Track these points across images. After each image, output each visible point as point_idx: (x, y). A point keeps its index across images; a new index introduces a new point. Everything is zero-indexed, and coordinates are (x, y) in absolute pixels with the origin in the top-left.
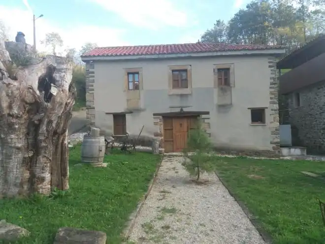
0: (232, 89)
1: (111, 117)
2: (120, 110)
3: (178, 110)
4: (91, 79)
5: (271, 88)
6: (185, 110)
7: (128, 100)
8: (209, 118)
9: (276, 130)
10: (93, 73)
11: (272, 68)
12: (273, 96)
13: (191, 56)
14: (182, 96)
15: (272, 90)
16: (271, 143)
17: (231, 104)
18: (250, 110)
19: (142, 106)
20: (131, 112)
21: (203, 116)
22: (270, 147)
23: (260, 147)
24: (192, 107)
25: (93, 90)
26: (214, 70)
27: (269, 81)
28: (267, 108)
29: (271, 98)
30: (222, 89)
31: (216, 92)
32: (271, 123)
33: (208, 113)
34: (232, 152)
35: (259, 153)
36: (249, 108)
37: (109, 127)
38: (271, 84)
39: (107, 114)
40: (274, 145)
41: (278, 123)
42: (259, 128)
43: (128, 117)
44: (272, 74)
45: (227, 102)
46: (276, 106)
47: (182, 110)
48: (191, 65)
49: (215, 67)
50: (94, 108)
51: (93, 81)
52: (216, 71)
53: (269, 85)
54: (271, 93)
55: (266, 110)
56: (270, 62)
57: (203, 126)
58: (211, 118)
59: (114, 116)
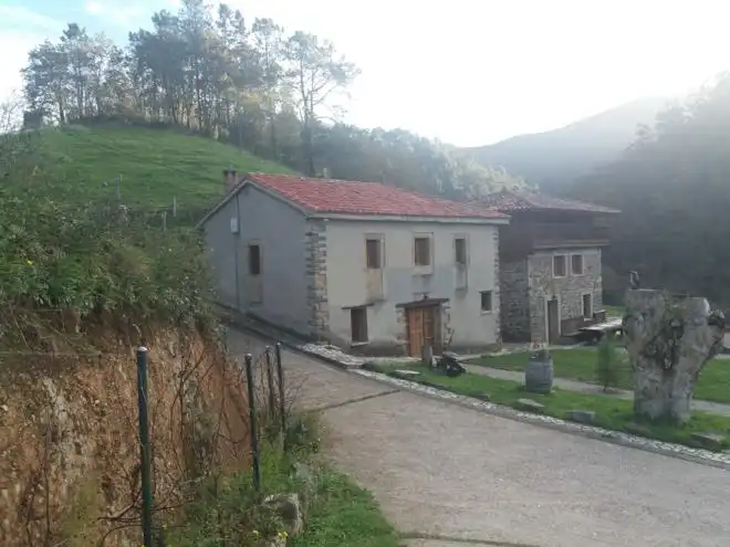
0: (468, 267)
1: (349, 313)
2: (357, 303)
3: (420, 298)
4: (321, 249)
5: (495, 265)
7: (368, 286)
8: (449, 307)
9: (498, 317)
10: (323, 239)
14: (425, 277)
15: (496, 268)
16: (495, 334)
17: (467, 287)
18: (481, 295)
19: (384, 294)
20: (371, 305)
21: (444, 305)
25: (325, 269)
26: (453, 241)
28: (492, 291)
29: (495, 279)
30: (459, 268)
31: (455, 271)
32: (495, 308)
33: (447, 300)
36: (480, 292)
37: (346, 333)
38: (495, 261)
39: (344, 309)
40: (496, 337)
41: (500, 308)
42: (487, 316)
43: (370, 312)
45: (464, 284)
46: (498, 289)
47: (425, 297)
48: (433, 233)
49: (453, 237)
50: (326, 301)
51: (325, 254)
52: (455, 243)
56: (495, 234)
57: (444, 318)
58: (452, 307)
59: (352, 311)
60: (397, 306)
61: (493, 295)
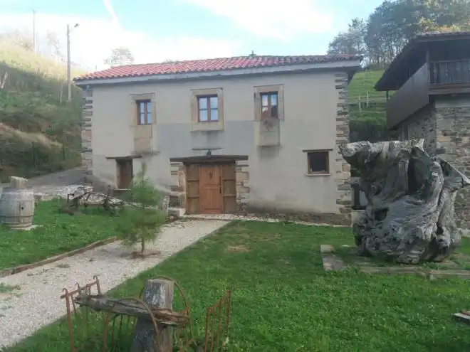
0: (281, 122)
1: (114, 163)
2: (125, 153)
3: (203, 154)
4: (88, 110)
5: (338, 120)
6: (214, 153)
7: (136, 140)
8: (247, 166)
9: (345, 183)
10: (91, 102)
11: (342, 90)
12: (342, 132)
13: (219, 75)
14: (209, 133)
15: (341, 123)
16: (338, 203)
17: (279, 145)
18: (306, 153)
19: (155, 148)
20: (140, 157)
21: (239, 162)
22: (335, 209)
23: (321, 208)
24: (224, 148)
25: (90, 125)
26: (255, 94)
27: (336, 109)
28: (332, 150)
29: (339, 135)
30: (266, 122)
31: (257, 126)
32: (338, 172)
33: (245, 158)
34: (280, 215)
35: (319, 217)
36: (304, 151)
37: (111, 178)
38: (338, 115)
39: (108, 158)
40: (342, 206)
41: (350, 174)
42: (320, 180)
43: (136, 164)
44: (340, 98)
45: (273, 141)
47: (209, 153)
48: (222, 89)
49: (256, 90)
50: (91, 151)
51: (91, 114)
52: (258, 96)
53: (336, 116)
54: (339, 128)
55: (330, 152)
56: (337, 81)
57: (239, 176)
58: (250, 165)
59: (118, 162)
60: (172, 160)
61: (333, 157)
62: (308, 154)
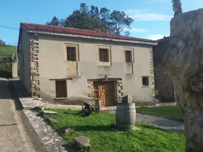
0: (133, 64)
2: (61, 77)
3: (103, 77)
7: (68, 69)
8: (122, 83)
9: (153, 89)
11: (151, 53)
12: (152, 69)
14: (106, 67)
15: (151, 66)
17: (133, 73)
18: (142, 77)
20: (71, 79)
21: (119, 81)
22: (151, 100)
23: (147, 100)
24: (112, 75)
25: (37, 59)
27: (150, 60)
28: (149, 76)
29: (151, 71)
30: (128, 64)
32: (151, 85)
33: (121, 79)
35: (147, 103)
36: (141, 76)
38: (151, 62)
39: (50, 80)
40: (153, 98)
41: (154, 85)
42: (146, 88)
43: (69, 83)
44: (151, 56)
46: (153, 75)
47: (106, 77)
48: (110, 46)
49: (124, 49)
50: (38, 75)
51: (38, 51)
52: (125, 52)
55: (149, 77)
56: (150, 49)
57: (119, 88)
58: (124, 83)
59: (56, 82)
60: (88, 80)
62: (143, 78)
